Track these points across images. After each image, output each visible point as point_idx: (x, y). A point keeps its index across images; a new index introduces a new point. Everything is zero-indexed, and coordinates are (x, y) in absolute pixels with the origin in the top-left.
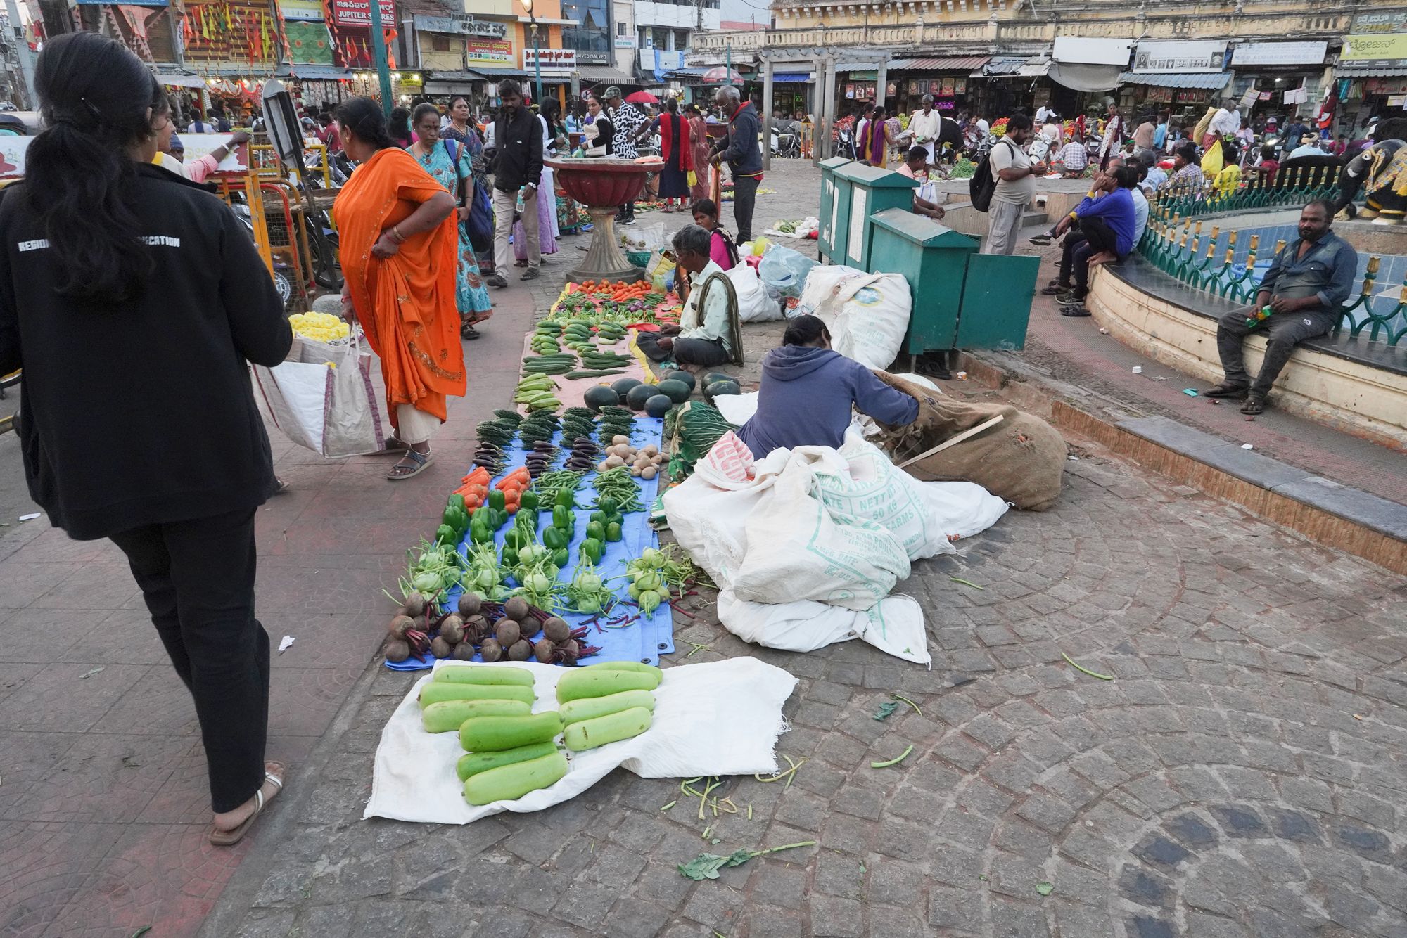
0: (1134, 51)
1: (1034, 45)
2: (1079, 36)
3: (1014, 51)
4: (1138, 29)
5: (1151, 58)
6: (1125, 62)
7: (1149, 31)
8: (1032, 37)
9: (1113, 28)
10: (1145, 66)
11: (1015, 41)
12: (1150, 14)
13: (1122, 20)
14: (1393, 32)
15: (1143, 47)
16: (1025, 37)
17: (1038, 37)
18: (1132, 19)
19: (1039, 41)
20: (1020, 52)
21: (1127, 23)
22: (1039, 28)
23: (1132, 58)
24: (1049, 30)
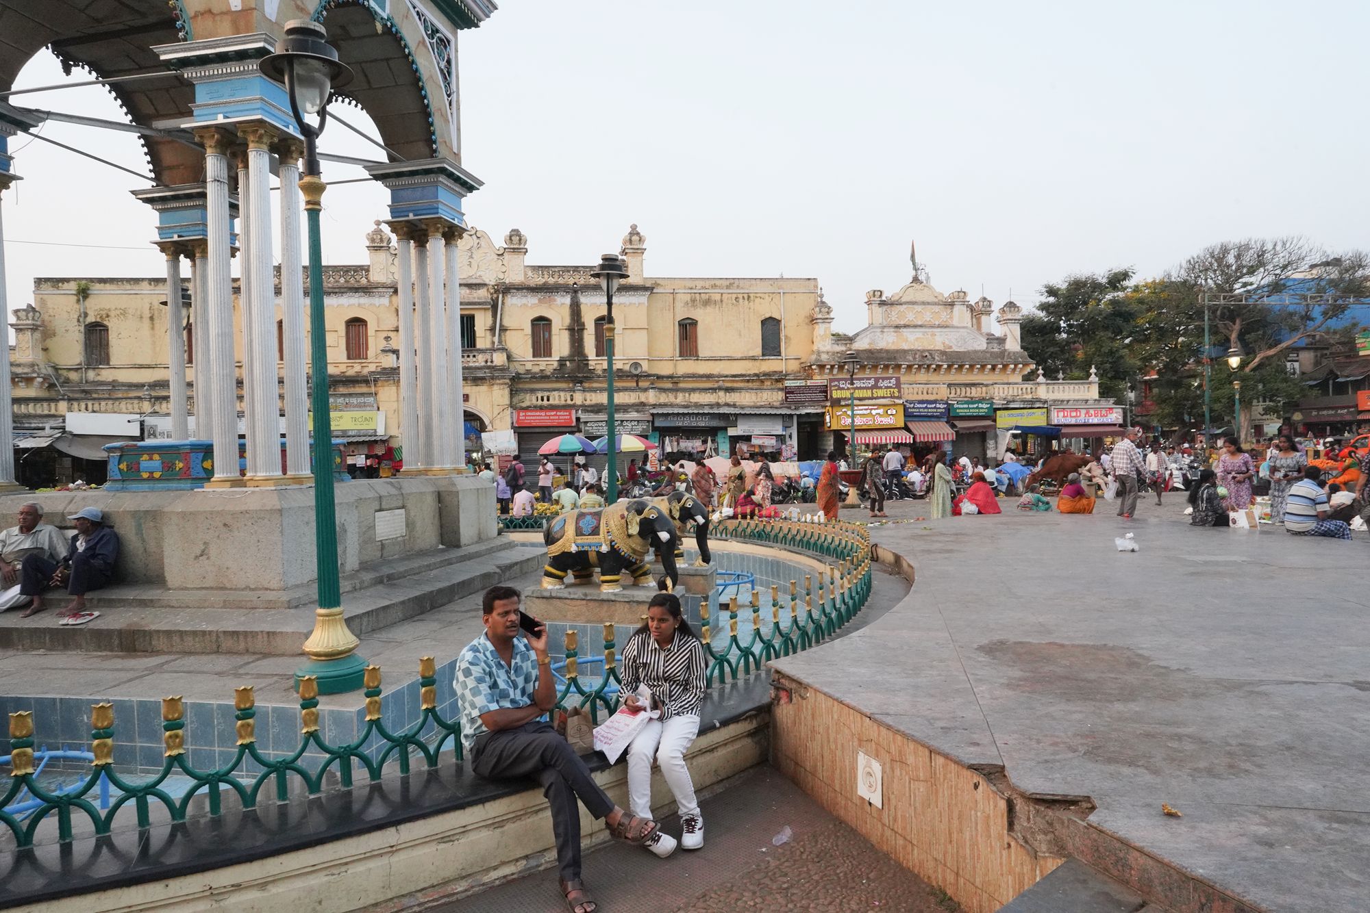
0: (142, 423)
1: (45, 420)
2: (94, 411)
3: (26, 425)
4: (146, 406)
5: (159, 430)
6: (137, 433)
7: (157, 408)
8: (46, 412)
9: (123, 405)
10: (155, 436)
11: (29, 416)
12: (153, 394)
13: (130, 398)
14: (340, 411)
15: (150, 421)
16: (39, 412)
17: (53, 412)
18: (139, 398)
19: (54, 416)
20: (33, 425)
21: (136, 401)
22: (53, 405)
23: (142, 430)
24: (63, 406)
